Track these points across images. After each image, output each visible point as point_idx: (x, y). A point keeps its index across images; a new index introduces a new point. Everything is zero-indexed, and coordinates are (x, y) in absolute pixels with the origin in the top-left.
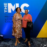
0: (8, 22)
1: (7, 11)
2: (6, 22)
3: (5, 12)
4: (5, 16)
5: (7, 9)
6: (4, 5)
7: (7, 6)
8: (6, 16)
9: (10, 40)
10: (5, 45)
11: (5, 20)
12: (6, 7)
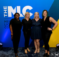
4: (5, 21)
9: (10, 49)
10: (3, 54)
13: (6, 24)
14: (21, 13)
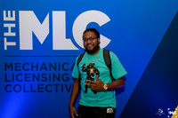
0: (17, 88)
1: (14, 44)
2: (9, 88)
3: (6, 49)
4: (6, 65)
5: (14, 34)
6: (5, 19)
7: (17, 22)
8: (11, 64)
11: (6, 81)
12: (10, 26)
13: (10, 78)
14: (67, 38)
